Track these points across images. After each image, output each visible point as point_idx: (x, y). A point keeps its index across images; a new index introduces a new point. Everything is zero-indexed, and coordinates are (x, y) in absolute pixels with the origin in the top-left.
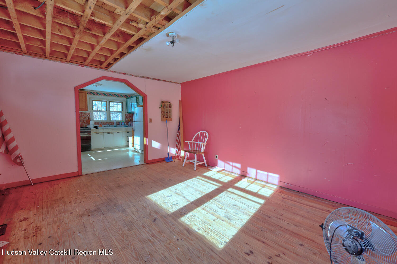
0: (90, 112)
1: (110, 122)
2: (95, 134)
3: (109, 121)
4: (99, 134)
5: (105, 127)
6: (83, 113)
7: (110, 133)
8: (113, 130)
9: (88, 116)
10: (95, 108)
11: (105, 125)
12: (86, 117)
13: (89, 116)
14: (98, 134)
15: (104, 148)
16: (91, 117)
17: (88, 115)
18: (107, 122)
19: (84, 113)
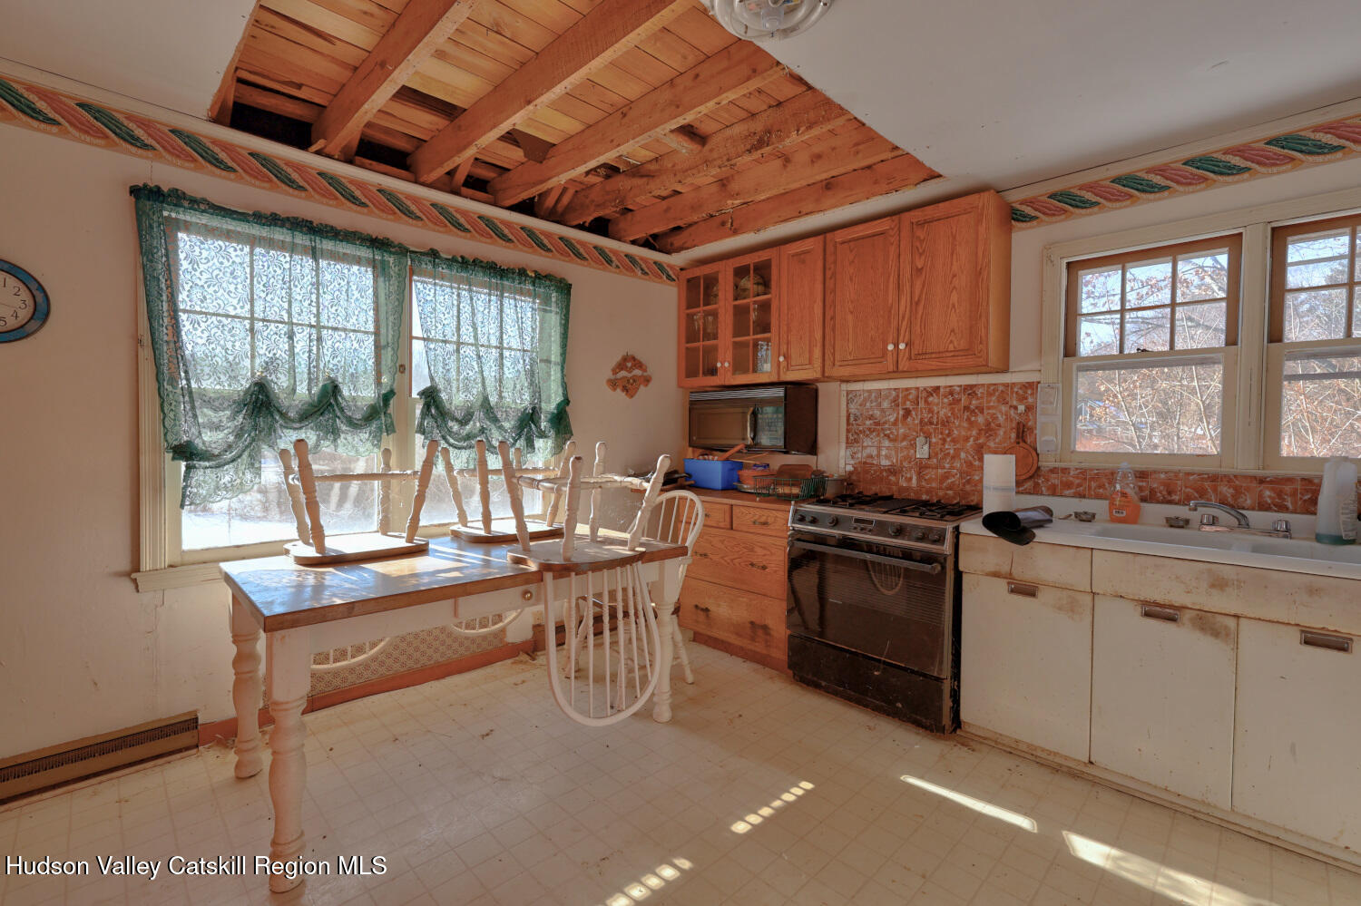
0: (1033, 378)
1: (1262, 481)
2: (1002, 585)
3: (1245, 464)
4: (1045, 596)
5: (1174, 523)
6: (979, 392)
7: (1187, 615)
8: (1219, 584)
9: (1021, 408)
10: (1095, 336)
11: (1184, 502)
12: (1001, 419)
13: (1029, 408)
14: (1033, 594)
15: (1090, 770)
16: (1041, 419)
17: (1022, 399)
18: (1214, 478)
19: (991, 390)
